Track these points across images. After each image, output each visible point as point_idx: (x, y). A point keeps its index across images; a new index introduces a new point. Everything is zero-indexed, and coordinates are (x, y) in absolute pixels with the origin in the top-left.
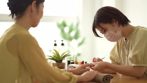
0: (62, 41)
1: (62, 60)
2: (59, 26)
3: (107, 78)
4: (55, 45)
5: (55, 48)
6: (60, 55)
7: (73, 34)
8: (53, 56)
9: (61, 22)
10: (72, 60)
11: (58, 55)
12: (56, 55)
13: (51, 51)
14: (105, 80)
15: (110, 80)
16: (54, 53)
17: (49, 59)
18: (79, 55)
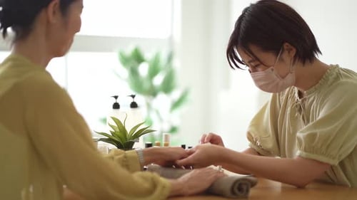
0: (133, 96)
1: (133, 143)
2: (125, 61)
3: (240, 185)
4: (116, 106)
5: (116, 113)
6: (128, 129)
7: (158, 80)
8: (110, 134)
9: (129, 51)
10: (156, 142)
11: (123, 130)
12: (118, 130)
13: (105, 121)
14: (236, 191)
15: (248, 191)
16: (112, 126)
17: (101, 140)
18: (173, 130)
